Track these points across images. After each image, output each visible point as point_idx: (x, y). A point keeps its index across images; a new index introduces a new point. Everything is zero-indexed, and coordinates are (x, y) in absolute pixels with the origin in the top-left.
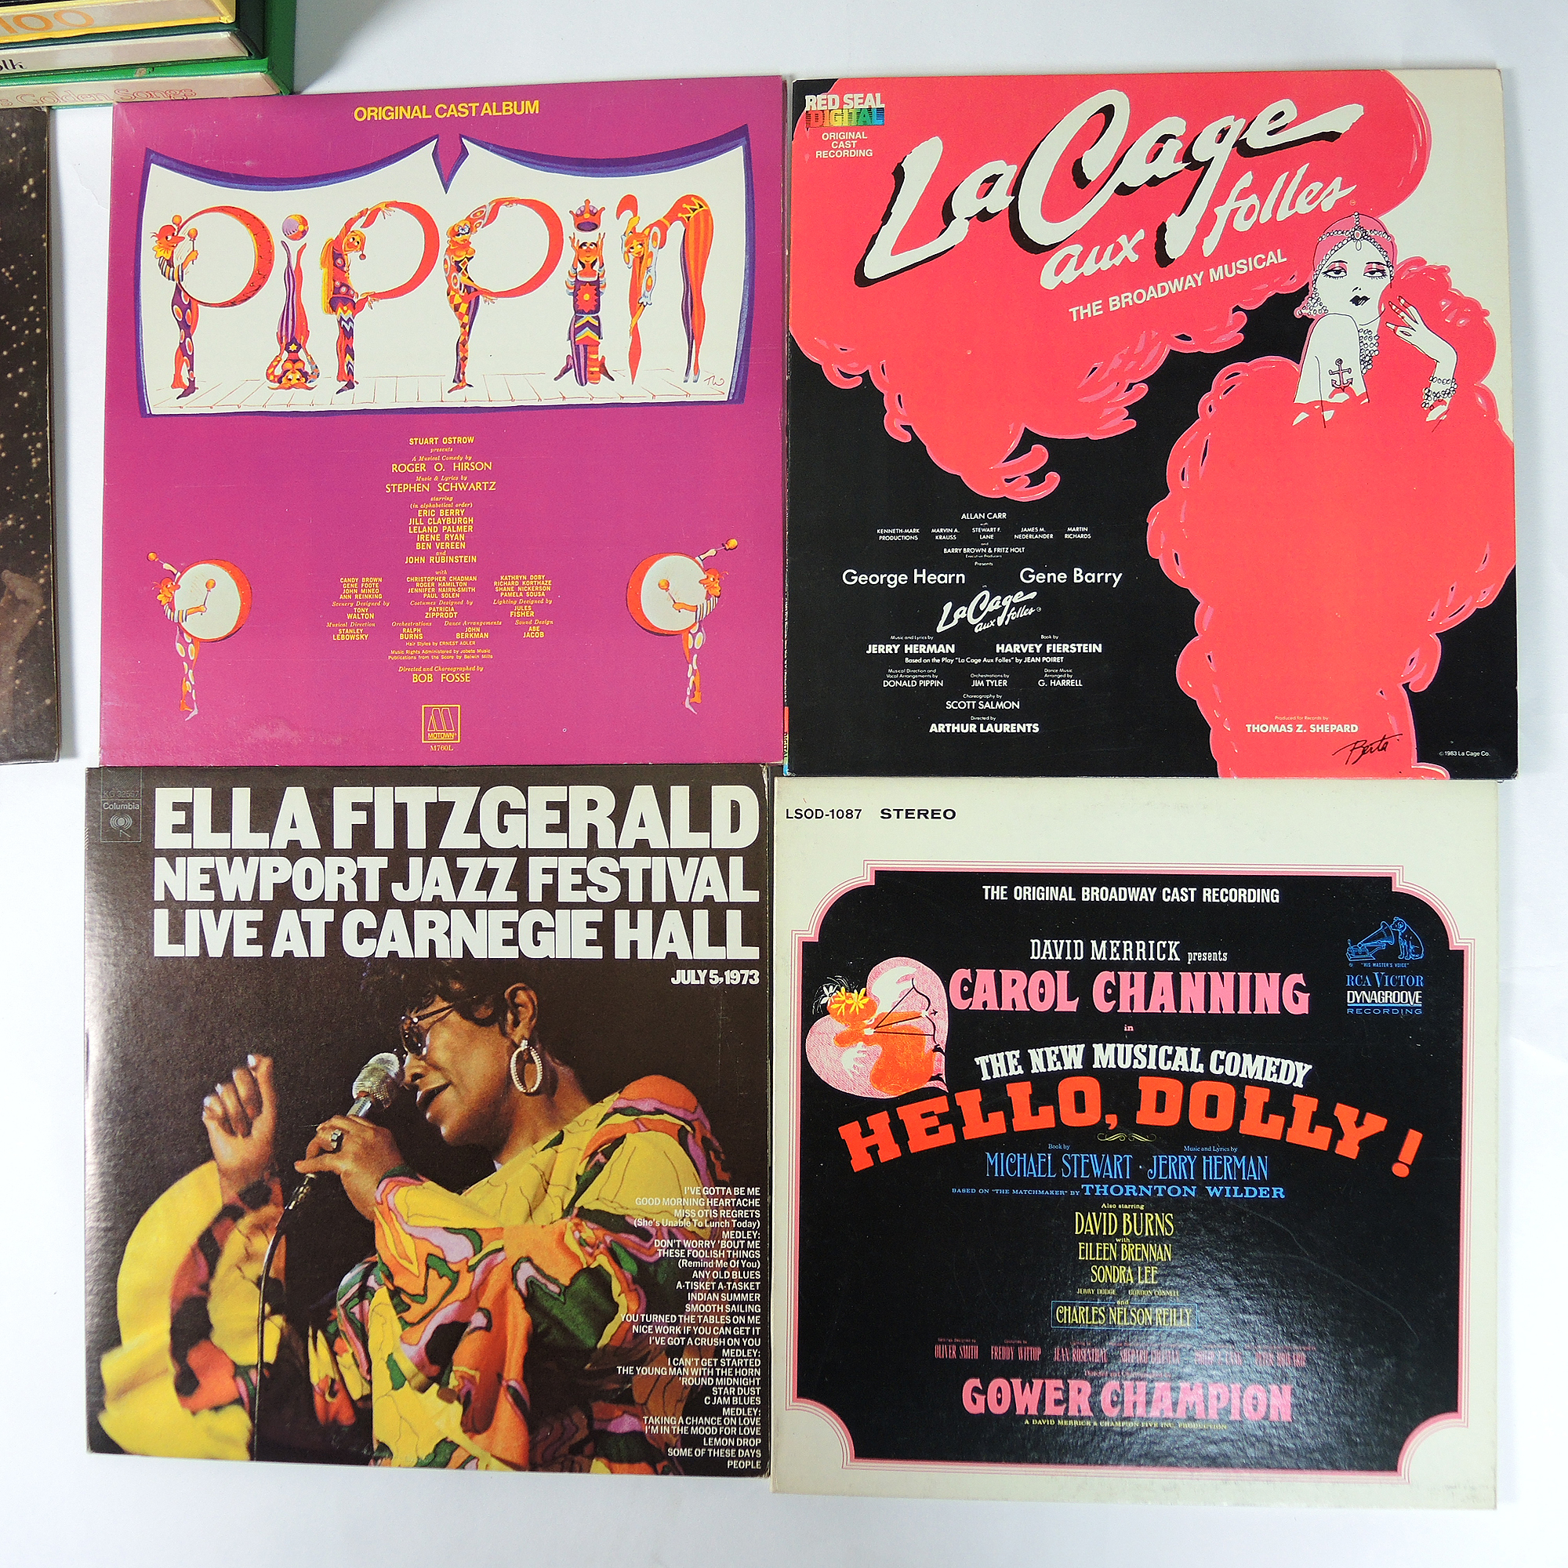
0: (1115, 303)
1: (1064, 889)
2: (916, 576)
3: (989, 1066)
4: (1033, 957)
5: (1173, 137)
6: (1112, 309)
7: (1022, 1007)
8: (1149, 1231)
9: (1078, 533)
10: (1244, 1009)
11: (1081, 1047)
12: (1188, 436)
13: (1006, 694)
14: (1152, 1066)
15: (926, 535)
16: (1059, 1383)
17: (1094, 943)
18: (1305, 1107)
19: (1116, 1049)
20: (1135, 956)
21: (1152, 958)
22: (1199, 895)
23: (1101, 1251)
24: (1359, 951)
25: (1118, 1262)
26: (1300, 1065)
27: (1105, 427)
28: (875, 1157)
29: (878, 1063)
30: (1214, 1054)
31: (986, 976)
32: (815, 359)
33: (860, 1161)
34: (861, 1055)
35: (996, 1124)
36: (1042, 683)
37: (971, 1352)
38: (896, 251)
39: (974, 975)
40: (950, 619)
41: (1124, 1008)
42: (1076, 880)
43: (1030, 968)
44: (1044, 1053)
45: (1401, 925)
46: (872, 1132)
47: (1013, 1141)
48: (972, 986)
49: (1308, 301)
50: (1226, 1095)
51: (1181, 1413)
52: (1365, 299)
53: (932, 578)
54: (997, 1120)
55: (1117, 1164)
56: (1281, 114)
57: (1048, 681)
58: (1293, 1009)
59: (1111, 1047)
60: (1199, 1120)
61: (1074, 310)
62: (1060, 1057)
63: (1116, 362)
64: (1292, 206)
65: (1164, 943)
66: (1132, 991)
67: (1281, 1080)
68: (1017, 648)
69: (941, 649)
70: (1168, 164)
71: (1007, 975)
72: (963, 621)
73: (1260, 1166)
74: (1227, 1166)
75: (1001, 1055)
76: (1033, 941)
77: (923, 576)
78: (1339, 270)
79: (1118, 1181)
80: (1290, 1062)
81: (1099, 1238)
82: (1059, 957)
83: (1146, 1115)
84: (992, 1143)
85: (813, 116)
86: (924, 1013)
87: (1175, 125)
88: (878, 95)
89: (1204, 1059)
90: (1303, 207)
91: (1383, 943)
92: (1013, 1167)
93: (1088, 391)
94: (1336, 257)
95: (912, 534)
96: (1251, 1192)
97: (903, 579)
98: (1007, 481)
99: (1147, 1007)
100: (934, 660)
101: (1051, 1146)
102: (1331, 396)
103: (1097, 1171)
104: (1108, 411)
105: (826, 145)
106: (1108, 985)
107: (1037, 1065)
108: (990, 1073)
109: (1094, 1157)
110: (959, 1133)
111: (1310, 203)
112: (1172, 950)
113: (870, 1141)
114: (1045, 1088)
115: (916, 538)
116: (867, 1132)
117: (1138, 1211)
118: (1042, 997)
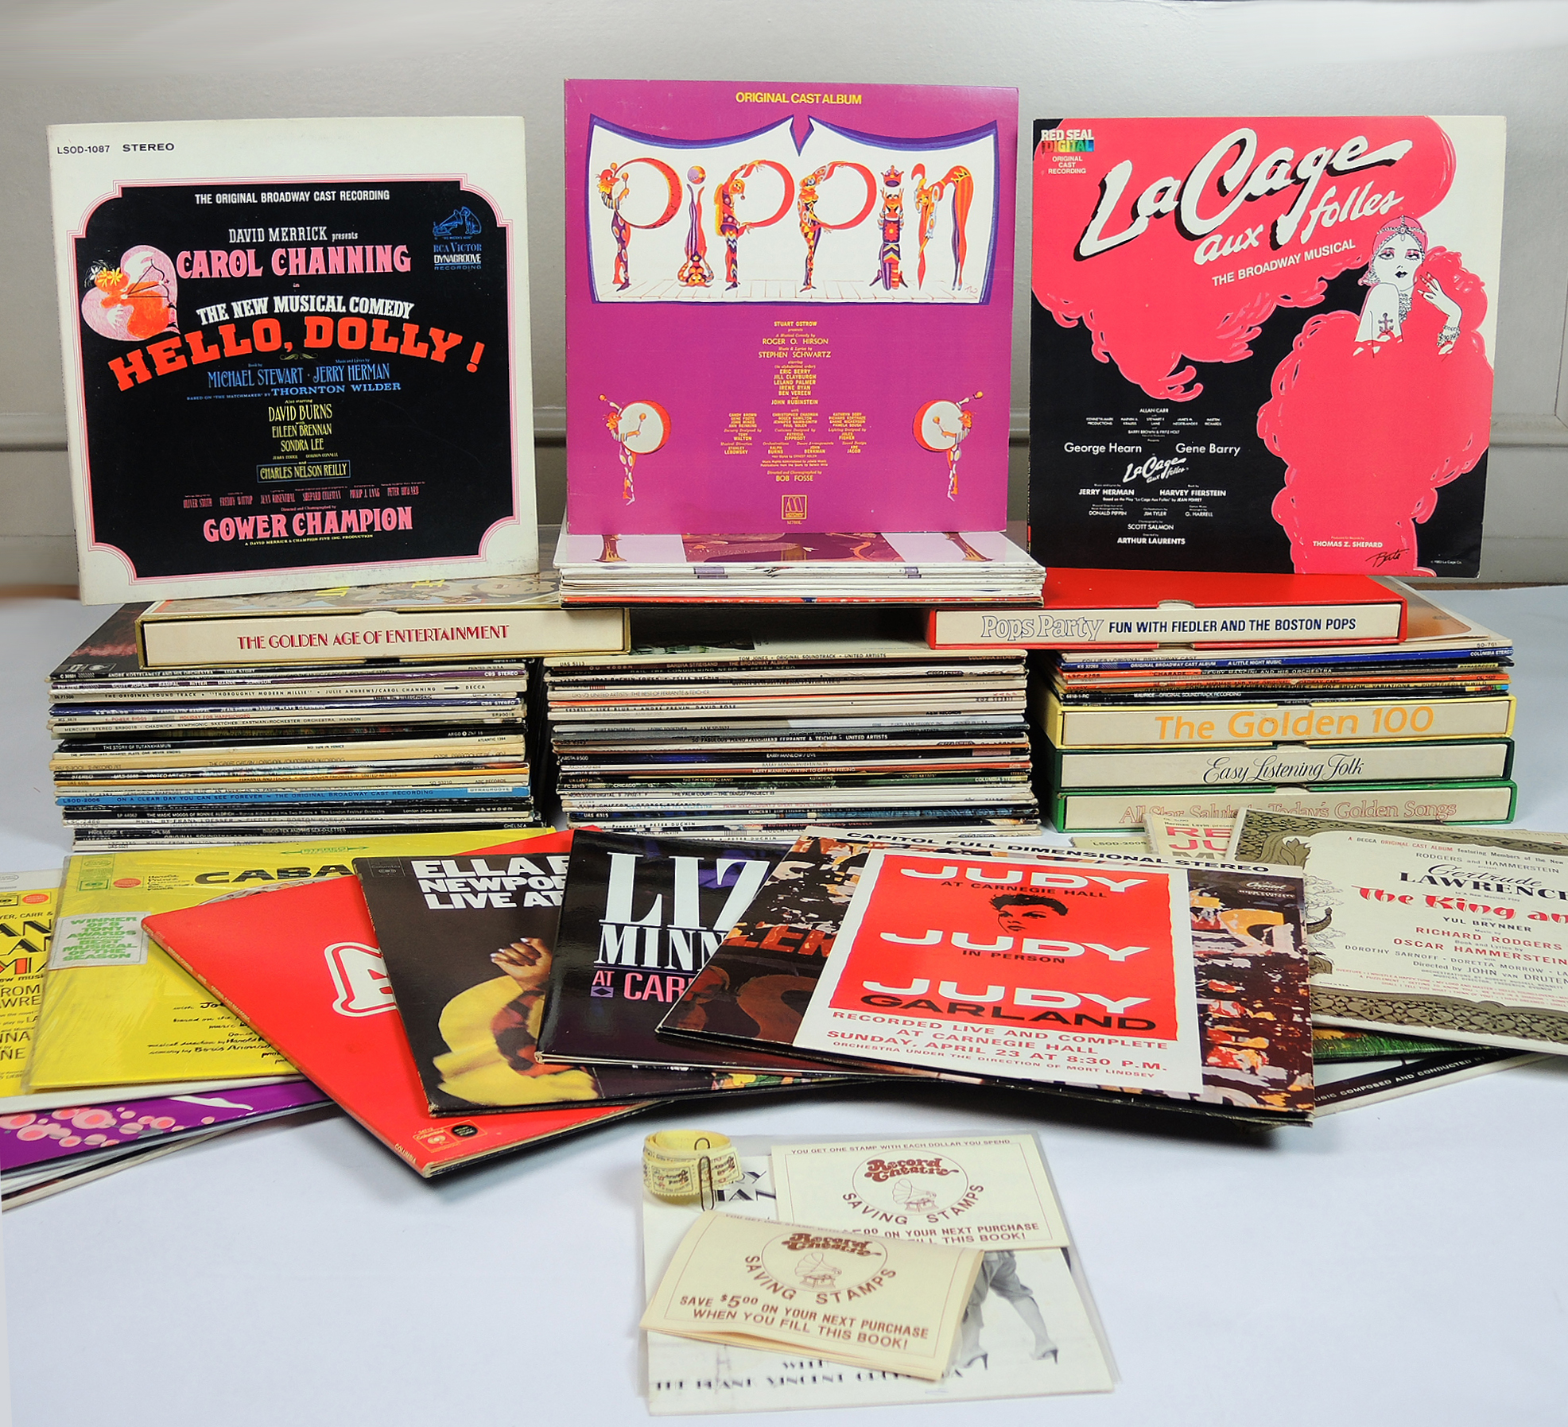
0: (1243, 274)
1: (249, 194)
2: (1111, 447)
3: (206, 315)
4: (231, 241)
5: (1285, 161)
6: (1240, 278)
7: (225, 275)
8: (317, 416)
9: (1214, 422)
10: (370, 269)
11: (266, 299)
12: (1286, 361)
13: (1165, 520)
14: (313, 310)
15: (1118, 422)
16: (266, 518)
17: (271, 230)
18: (411, 331)
19: (289, 300)
20: (298, 237)
21: (309, 239)
22: (337, 195)
23: (287, 431)
24: (441, 229)
25: (298, 438)
26: (406, 304)
27: (1233, 355)
28: (134, 381)
29: (132, 318)
30: (352, 299)
31: (200, 255)
32: (1048, 308)
33: (124, 384)
34: (120, 313)
35: (213, 353)
36: (1187, 514)
37: (207, 502)
38: (1101, 237)
39: (192, 255)
40: (1132, 474)
41: (293, 272)
42: (257, 189)
43: (229, 248)
44: (242, 305)
45: (467, 212)
46: (131, 364)
47: (226, 364)
48: (191, 263)
49: (1367, 275)
50: (361, 326)
51: (344, 530)
52: (1405, 273)
53: (1121, 449)
54: (214, 349)
55: (293, 374)
56: (1357, 146)
57: (1191, 512)
58: (401, 268)
59: (285, 298)
60: (344, 343)
61: (1215, 278)
62: (252, 307)
63: (1242, 313)
64: (1361, 210)
65: (316, 229)
66: (297, 261)
67: (395, 314)
68: (1173, 493)
69: (1126, 492)
70: (1281, 181)
71: (214, 253)
72: (1140, 476)
73: (385, 370)
74: (363, 371)
75: (213, 307)
76: (231, 231)
77: (1115, 447)
78: (1389, 254)
79: (294, 385)
80: (400, 303)
81: (285, 423)
82: (248, 240)
83: (310, 342)
84: (212, 366)
85: (1046, 145)
86: (161, 282)
87: (1286, 153)
88: (1090, 131)
89: (346, 303)
90: (1368, 211)
91: (455, 224)
92: (226, 381)
93: (1224, 331)
94: (1388, 245)
95: (1108, 421)
96: (380, 387)
97: (1102, 449)
98: (1170, 388)
99: (307, 271)
100: (1121, 499)
101: (250, 365)
102: (1379, 337)
103: (281, 380)
104: (1235, 345)
105: (1056, 165)
106: (281, 257)
107: (238, 313)
108: (207, 319)
109: (278, 371)
110: (189, 361)
111: (1372, 209)
112: (322, 233)
113: (130, 370)
114: (244, 327)
115: (1111, 424)
116: (127, 364)
117: (309, 404)
118: (238, 268)
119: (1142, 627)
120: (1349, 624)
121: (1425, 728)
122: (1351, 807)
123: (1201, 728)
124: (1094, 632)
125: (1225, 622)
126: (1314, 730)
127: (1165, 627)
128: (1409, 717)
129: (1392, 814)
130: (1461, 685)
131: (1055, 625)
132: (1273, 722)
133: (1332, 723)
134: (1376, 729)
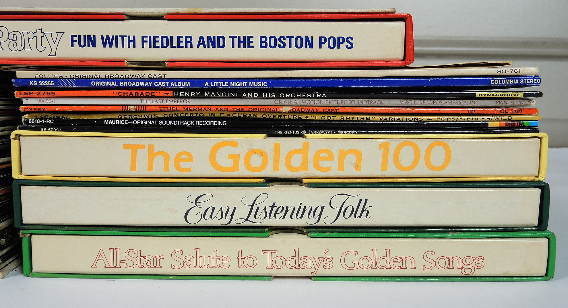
119: (107, 41)
120: (346, 43)
121: (443, 167)
122: (360, 256)
123: (178, 159)
124: (54, 47)
125: (201, 38)
126: (310, 165)
127: (134, 41)
128: (422, 154)
129: (408, 266)
130: (483, 121)
131: (11, 37)
132: (262, 154)
133: (331, 157)
134: (384, 166)
